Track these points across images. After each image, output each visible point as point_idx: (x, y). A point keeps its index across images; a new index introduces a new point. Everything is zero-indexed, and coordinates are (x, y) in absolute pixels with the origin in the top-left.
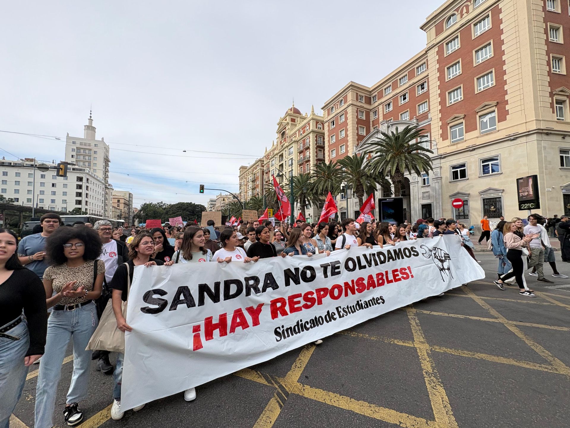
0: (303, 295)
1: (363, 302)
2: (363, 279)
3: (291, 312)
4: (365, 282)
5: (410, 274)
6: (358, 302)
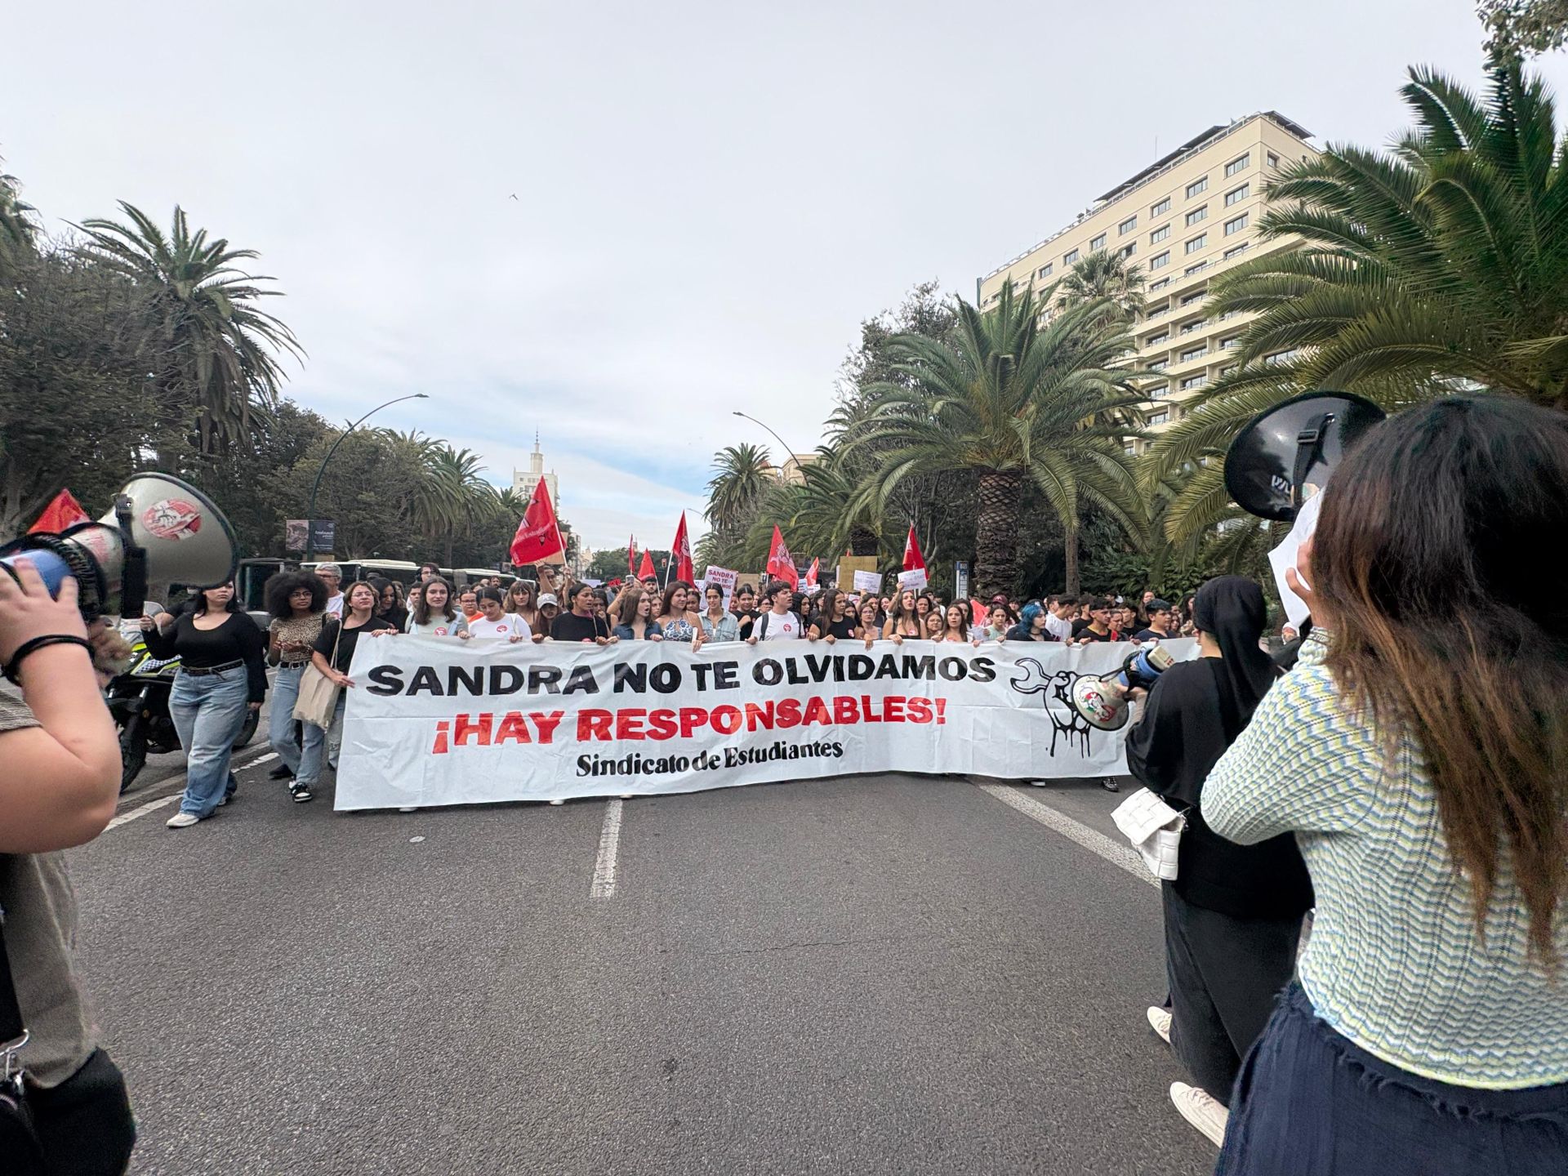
0: (648, 713)
1: (788, 746)
3: (620, 737)
4: (802, 710)
5: (936, 715)
6: (777, 745)
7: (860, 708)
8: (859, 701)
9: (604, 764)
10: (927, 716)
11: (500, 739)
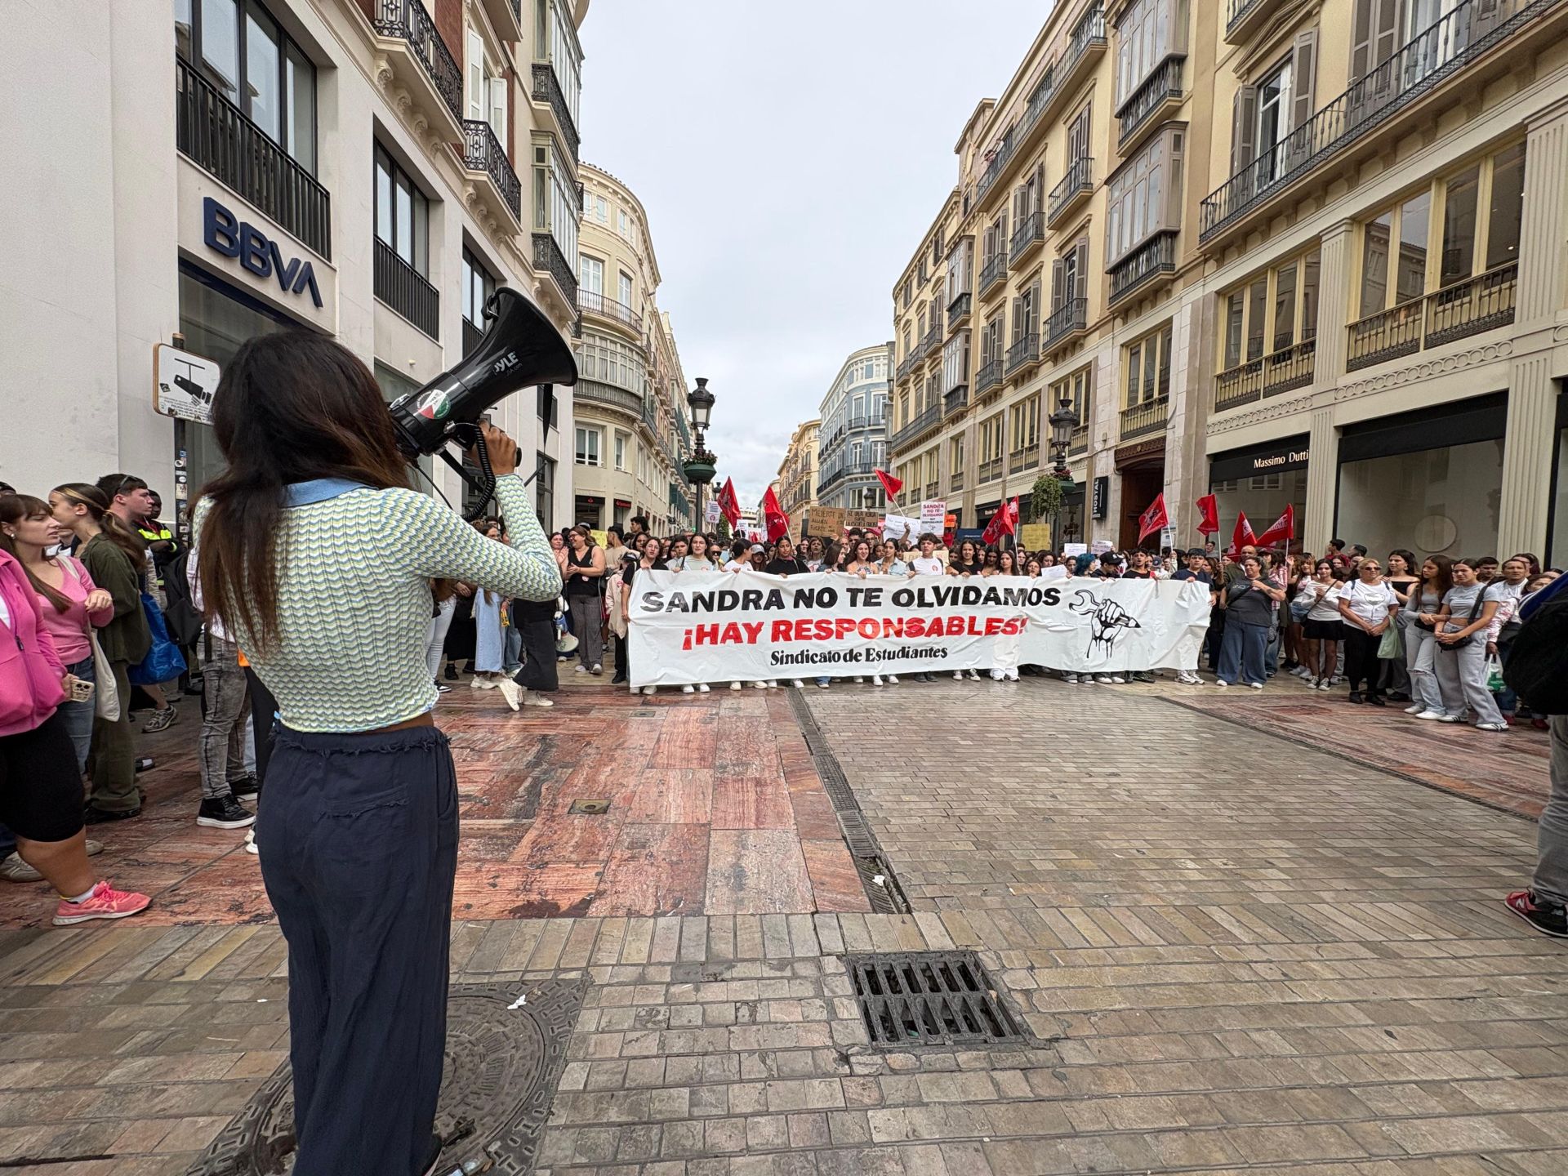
0: (814, 622)
1: (911, 650)
2: (922, 621)
3: (797, 638)
7: (966, 625)
8: (967, 620)
9: (787, 656)
11: (723, 641)
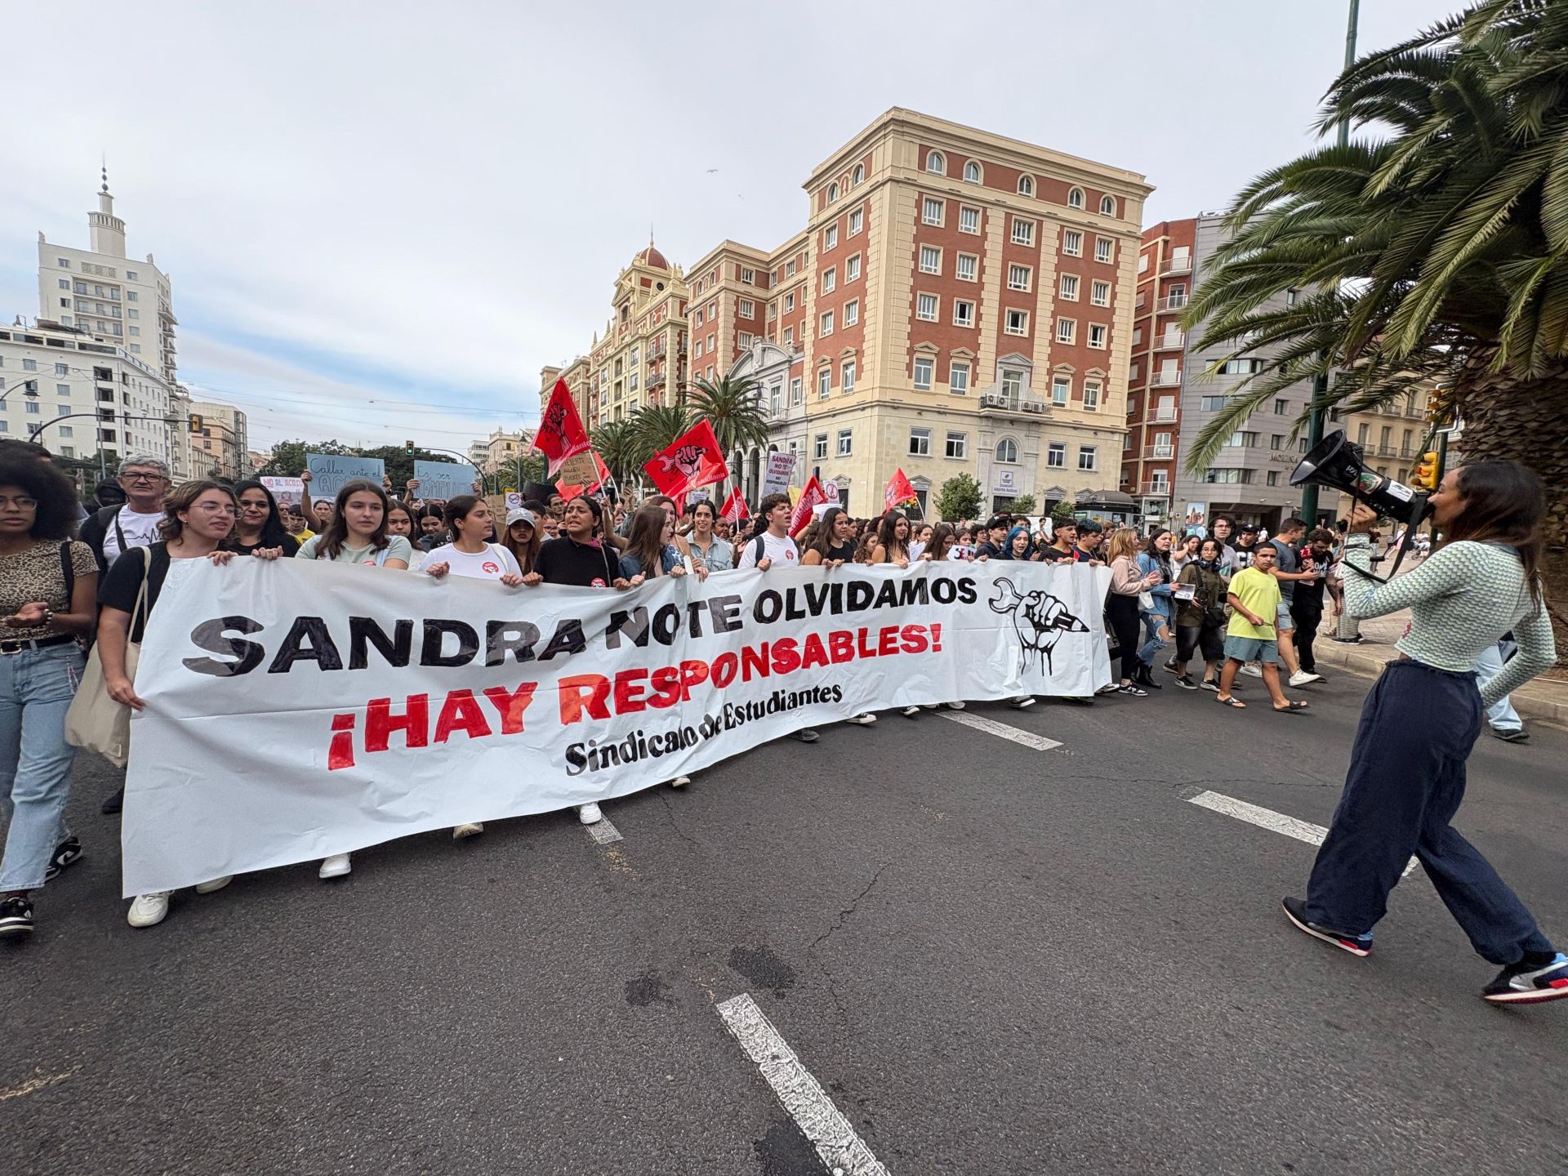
0: (650, 674)
1: (786, 695)
2: (795, 644)
3: (619, 711)
4: (800, 649)
5: (931, 643)
6: (776, 694)
7: (855, 643)
8: (856, 634)
10: (922, 645)
11: (442, 735)
